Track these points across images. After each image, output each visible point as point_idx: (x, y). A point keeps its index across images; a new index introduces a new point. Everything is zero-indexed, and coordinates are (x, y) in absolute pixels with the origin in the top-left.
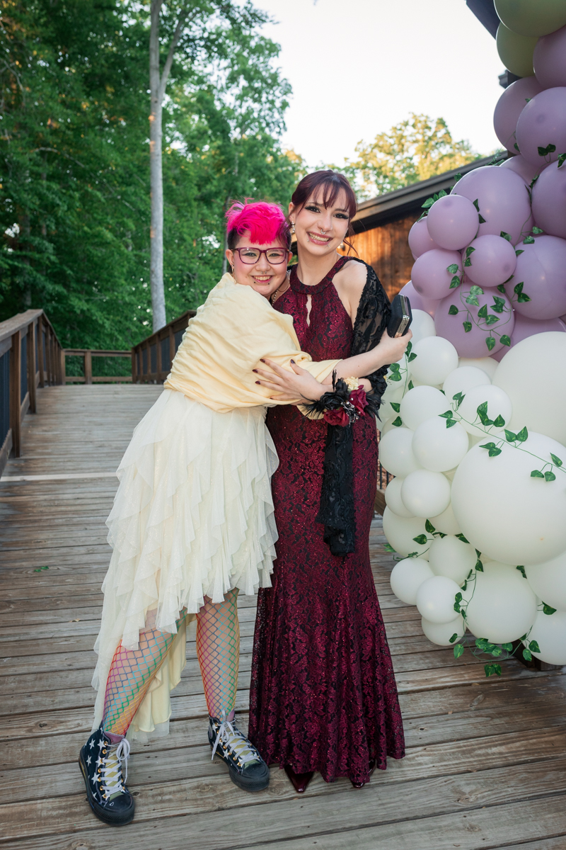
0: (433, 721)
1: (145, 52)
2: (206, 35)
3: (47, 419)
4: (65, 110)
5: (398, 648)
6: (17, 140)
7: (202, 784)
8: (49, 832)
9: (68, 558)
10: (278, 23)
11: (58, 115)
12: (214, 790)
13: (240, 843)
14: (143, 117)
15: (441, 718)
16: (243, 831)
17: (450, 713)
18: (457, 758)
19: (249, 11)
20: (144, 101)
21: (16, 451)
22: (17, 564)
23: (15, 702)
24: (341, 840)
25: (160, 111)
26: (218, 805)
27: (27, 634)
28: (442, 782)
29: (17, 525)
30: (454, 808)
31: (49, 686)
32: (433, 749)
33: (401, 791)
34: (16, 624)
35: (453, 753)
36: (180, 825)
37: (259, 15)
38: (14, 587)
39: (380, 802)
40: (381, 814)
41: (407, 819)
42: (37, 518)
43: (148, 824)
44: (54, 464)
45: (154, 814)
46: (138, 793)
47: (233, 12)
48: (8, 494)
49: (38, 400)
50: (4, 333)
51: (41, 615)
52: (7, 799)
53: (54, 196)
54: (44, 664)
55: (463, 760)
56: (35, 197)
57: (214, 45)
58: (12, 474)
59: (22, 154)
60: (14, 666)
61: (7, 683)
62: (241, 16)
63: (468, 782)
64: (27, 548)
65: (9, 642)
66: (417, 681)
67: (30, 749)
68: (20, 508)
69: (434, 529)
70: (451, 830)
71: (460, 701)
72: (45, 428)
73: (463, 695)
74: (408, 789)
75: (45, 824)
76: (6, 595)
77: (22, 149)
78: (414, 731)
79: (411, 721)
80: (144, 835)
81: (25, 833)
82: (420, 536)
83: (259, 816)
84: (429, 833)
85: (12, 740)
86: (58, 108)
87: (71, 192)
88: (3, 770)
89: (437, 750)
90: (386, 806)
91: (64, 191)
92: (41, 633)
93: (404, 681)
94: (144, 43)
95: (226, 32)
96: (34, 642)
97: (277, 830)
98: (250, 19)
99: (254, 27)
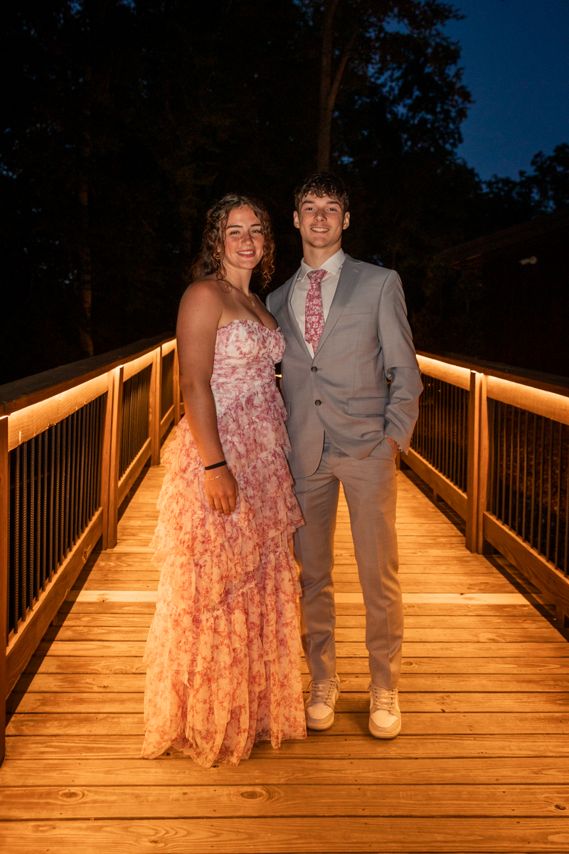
2: (382, 35)
19: (430, 7)
37: (442, 10)
62: (422, 13)
98: (431, 16)
99: (435, 25)
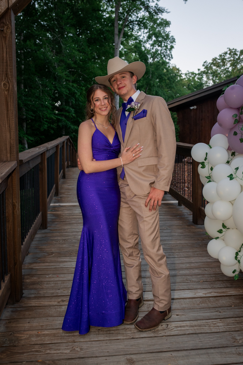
0: (225, 309)
1: (112, 28)
2: (138, 19)
3: (69, 181)
4: (79, 54)
5: (212, 278)
6: (60, 67)
7: (126, 328)
8: (65, 342)
9: (76, 236)
10: (169, 12)
11: (76, 56)
12: (131, 331)
13: (140, 352)
14: (111, 55)
15: (229, 308)
16: (141, 347)
17: (233, 306)
18: (234, 325)
19: (156, 8)
20: (112, 48)
21: (57, 193)
22: (56, 238)
23: (53, 291)
24: (183, 354)
25: (118, 52)
26: (132, 337)
27: (59, 265)
28: (228, 334)
29: (57, 223)
30: (232, 345)
31: (67, 286)
32: (224, 320)
33: (209, 336)
34: (55, 261)
35: (233, 323)
36: (116, 343)
37: (161, 9)
38: (55, 247)
39: (200, 340)
40: (200, 345)
41: (211, 348)
42: (64, 220)
43: (103, 342)
44: (72, 199)
45: (106, 338)
46: (100, 330)
47: (150, 9)
48: (53, 210)
49: (66, 173)
50: (52, 145)
51: (65, 258)
52: (49, 328)
53: (75, 89)
54: (65, 277)
55: (237, 326)
56: (67, 90)
57: (142, 23)
58: (55, 202)
59: (62, 72)
60: (53, 278)
61: (51, 284)
62: (153, 10)
63: (239, 335)
64: (60, 232)
65: (52, 268)
66: (219, 292)
67: (59, 310)
68: (58, 216)
69: (226, 227)
70: (230, 354)
71: (238, 301)
72: (69, 184)
73: (239, 299)
74: (213, 336)
75: (63, 339)
76: (51, 250)
77: (62, 70)
78: (217, 312)
79: (215, 308)
80: (102, 346)
81: (56, 341)
82: (220, 230)
83: (149, 342)
84: (221, 354)
85: (52, 306)
86: (77, 53)
87: (81, 87)
88: (48, 317)
89: (226, 321)
90: (202, 342)
91: (79, 87)
92: (64, 265)
93: (214, 292)
94: (112, 24)
95: (147, 17)
96: (62, 269)
97: (156, 348)
98: (157, 11)
99: (159, 15)
